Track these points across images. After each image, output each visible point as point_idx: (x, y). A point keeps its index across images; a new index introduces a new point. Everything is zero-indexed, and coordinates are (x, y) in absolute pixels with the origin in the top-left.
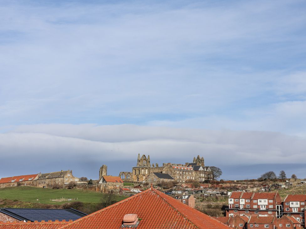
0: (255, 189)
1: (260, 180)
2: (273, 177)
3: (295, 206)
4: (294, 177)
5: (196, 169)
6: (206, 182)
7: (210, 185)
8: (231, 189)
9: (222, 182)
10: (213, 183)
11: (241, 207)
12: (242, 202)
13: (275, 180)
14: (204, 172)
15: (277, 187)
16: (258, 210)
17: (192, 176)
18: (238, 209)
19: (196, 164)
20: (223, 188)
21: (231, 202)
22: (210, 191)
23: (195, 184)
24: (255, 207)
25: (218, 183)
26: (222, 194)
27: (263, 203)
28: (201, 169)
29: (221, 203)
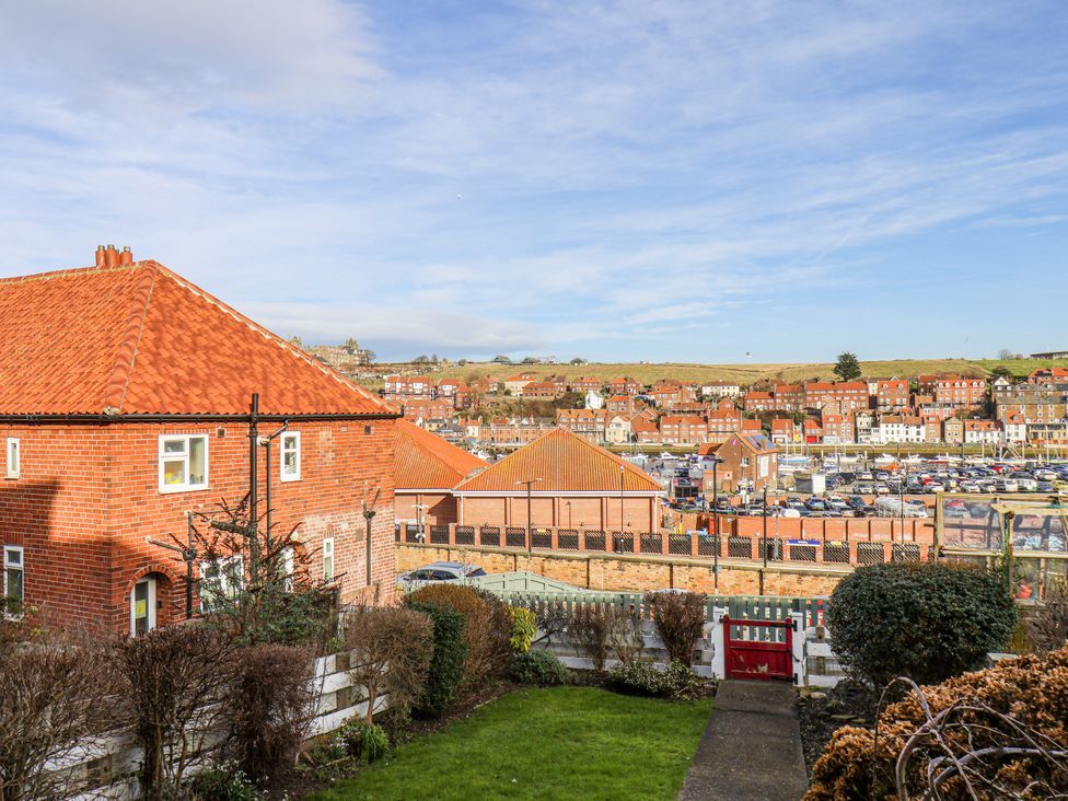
0: (409, 373)
1: (414, 363)
2: (426, 361)
3: (448, 389)
4: (444, 360)
5: (350, 352)
6: (361, 365)
7: (365, 368)
8: (386, 372)
9: (376, 365)
10: (368, 366)
11: (398, 391)
12: (398, 386)
13: (428, 363)
14: (359, 356)
15: (429, 370)
16: (413, 394)
17: (346, 359)
18: (394, 392)
19: (350, 348)
20: (377, 371)
21: (387, 386)
22: (366, 375)
23: (350, 368)
24: (411, 390)
25: (372, 366)
26: (378, 377)
27: (418, 387)
28: (355, 352)
29: (378, 387)
